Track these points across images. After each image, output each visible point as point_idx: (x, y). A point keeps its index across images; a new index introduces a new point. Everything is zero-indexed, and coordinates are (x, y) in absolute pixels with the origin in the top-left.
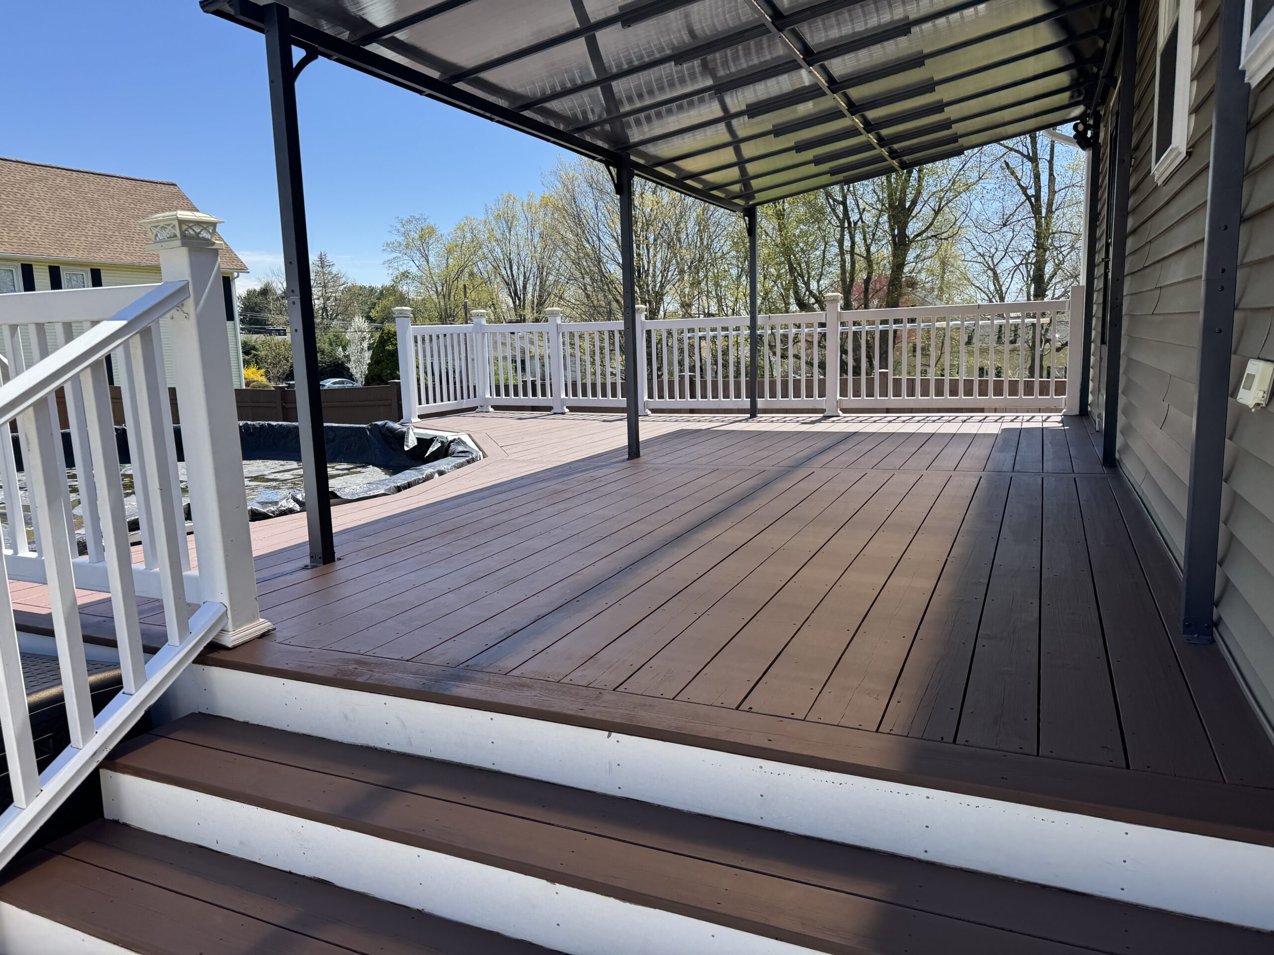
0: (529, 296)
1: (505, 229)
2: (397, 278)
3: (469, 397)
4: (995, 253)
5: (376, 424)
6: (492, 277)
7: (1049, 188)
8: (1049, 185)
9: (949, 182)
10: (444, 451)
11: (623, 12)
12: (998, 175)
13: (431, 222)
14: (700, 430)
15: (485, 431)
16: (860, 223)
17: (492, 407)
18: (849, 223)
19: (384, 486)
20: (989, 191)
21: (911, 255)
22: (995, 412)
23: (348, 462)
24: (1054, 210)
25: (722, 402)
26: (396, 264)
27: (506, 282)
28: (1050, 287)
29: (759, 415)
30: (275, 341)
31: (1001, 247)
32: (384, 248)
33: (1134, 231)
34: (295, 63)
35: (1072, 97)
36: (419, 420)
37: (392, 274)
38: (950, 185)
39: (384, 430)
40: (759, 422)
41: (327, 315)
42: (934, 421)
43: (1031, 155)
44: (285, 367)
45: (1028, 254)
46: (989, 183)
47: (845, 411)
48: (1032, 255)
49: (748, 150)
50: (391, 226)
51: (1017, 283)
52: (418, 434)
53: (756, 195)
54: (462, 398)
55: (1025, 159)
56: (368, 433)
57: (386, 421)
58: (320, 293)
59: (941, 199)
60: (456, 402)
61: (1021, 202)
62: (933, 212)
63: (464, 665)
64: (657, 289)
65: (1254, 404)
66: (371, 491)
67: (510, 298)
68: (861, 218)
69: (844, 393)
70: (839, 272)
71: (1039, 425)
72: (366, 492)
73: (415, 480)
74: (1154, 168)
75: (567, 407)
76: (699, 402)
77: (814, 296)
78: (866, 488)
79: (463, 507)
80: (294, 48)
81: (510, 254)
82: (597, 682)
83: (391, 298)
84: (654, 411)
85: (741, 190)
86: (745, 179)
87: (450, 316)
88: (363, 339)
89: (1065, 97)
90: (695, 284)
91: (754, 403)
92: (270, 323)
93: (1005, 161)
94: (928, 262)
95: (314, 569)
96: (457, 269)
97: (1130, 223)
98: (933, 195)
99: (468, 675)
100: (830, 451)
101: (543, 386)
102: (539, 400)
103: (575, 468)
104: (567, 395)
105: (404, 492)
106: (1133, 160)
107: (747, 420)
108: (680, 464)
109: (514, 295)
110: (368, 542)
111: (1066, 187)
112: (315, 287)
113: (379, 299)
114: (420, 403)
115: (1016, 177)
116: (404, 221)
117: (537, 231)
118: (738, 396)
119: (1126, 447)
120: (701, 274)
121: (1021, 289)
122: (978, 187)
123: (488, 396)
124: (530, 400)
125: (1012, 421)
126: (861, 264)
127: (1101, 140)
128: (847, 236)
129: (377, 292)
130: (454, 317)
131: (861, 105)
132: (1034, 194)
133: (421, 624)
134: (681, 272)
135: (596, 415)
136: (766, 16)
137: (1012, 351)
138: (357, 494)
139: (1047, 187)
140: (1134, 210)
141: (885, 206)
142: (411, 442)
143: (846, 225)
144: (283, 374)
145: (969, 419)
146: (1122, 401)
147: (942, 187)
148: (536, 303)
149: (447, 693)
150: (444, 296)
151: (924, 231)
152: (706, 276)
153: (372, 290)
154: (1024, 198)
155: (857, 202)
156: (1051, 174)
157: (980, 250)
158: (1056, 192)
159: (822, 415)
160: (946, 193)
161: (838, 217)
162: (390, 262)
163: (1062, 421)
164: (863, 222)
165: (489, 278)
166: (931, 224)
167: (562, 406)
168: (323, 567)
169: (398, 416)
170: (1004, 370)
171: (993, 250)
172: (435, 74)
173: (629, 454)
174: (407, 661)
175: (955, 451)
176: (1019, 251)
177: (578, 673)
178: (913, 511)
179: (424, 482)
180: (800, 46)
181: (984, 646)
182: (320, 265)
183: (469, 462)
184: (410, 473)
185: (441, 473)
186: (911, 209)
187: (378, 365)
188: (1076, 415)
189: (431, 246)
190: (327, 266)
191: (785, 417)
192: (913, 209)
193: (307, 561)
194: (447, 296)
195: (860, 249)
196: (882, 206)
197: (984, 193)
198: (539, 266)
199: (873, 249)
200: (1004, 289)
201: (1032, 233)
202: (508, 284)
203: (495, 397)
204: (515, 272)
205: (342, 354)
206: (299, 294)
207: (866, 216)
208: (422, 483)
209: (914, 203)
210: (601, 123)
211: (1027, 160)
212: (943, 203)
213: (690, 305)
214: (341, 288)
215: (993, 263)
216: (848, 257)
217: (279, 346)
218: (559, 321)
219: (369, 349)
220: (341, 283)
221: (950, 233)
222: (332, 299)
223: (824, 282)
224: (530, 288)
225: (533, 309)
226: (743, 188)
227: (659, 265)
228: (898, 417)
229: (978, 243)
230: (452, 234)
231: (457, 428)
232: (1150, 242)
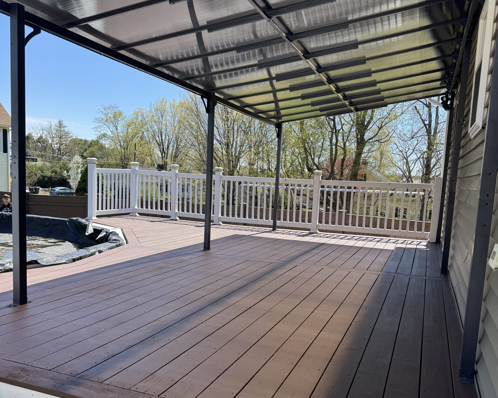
0: (170, 151)
1: (160, 116)
2: (100, 136)
3: (126, 208)
4: (408, 151)
5: (72, 219)
6: (151, 140)
7: (436, 121)
8: (436, 120)
9: (387, 114)
10: (105, 239)
11: (209, 25)
12: (411, 113)
13: (120, 109)
14: (246, 235)
15: (131, 228)
16: (341, 130)
17: (138, 213)
18: (336, 130)
19: (66, 258)
20: (406, 120)
21: (366, 149)
22: (395, 237)
23: (56, 238)
24: (437, 132)
25: (259, 221)
26: (100, 129)
27: (158, 143)
28: (433, 171)
29: (277, 229)
30: (30, 165)
31: (411, 148)
32: (94, 120)
33: (462, 157)
34: (26, 35)
35: (441, 84)
36: (97, 218)
37: (97, 134)
38: (387, 115)
39: (76, 223)
40: (277, 233)
41: (60, 153)
42: (363, 240)
43: (428, 104)
44: (34, 179)
45: (424, 153)
46: (406, 116)
47: (320, 231)
48: (426, 154)
49: (280, 95)
50: (99, 109)
51: (417, 167)
52: (94, 226)
53: (282, 117)
54: (122, 208)
55: (424, 106)
56: (68, 223)
57: (78, 218)
58: (58, 141)
59: (382, 122)
60: (118, 209)
61: (421, 127)
62: (378, 128)
63: (80, 375)
64: (237, 154)
65: (494, 268)
66: (58, 261)
67: (160, 152)
68: (342, 128)
69: (320, 222)
70: (329, 154)
71: (415, 247)
72: (55, 261)
73: (84, 255)
74: (470, 130)
75: (178, 217)
76: (247, 220)
77: (316, 165)
78: (321, 277)
79: (107, 274)
80: (26, 26)
81: (161, 129)
82: (150, 390)
83: (96, 147)
84: (224, 222)
85: (275, 114)
86: (277, 109)
87: (127, 159)
88: (79, 167)
89: (438, 84)
90: (257, 154)
91: (275, 223)
92: (29, 154)
93: (415, 106)
94: (374, 153)
95: (15, 307)
96: (132, 134)
97: (461, 153)
98: (378, 120)
99: (80, 381)
100: (308, 254)
101: (166, 203)
102: (164, 212)
103: (174, 254)
104: (178, 211)
105: (77, 262)
106: (464, 122)
107: (270, 232)
108: (230, 255)
109: (163, 152)
110: (48, 292)
111: (444, 122)
112: (55, 137)
113: (89, 147)
114: (98, 209)
115: (420, 114)
116: (106, 108)
117: (177, 119)
118: (267, 218)
119: (452, 264)
120: (260, 149)
121: (419, 171)
122: (401, 118)
123: (136, 207)
124: (159, 212)
125: (402, 243)
126: (340, 151)
127: (454, 106)
128: (334, 137)
129: (88, 143)
130: (129, 159)
131: (334, 79)
132: (428, 123)
133: (63, 347)
134: (250, 147)
135: (193, 223)
136: (283, 33)
137: (413, 201)
138: (50, 262)
139: (435, 121)
140: (463, 147)
141: (355, 123)
142: (90, 231)
143: (334, 131)
144: (33, 183)
145: (381, 240)
146: (452, 242)
147: (384, 116)
148: (173, 156)
149: (66, 392)
150: (124, 148)
151: (373, 138)
152: (262, 150)
153: (86, 141)
154: (423, 125)
155: (341, 119)
156: (437, 115)
157: (400, 148)
158: (439, 124)
159: (309, 232)
160: (385, 119)
161: (330, 127)
162: (96, 127)
163: (426, 246)
164: (343, 130)
165: (149, 141)
166: (377, 134)
167: (176, 216)
168: (20, 306)
169: (85, 215)
170: (408, 210)
171: (407, 149)
172: (108, 45)
173: (204, 248)
174: (50, 370)
175: (370, 258)
176: (420, 151)
177: (142, 384)
178: (341, 292)
179: (89, 256)
180: (302, 49)
181: (359, 378)
182: (59, 126)
183: (117, 246)
184: (82, 251)
185: (100, 252)
186: (367, 126)
187: (84, 183)
188: (434, 242)
189: (119, 122)
190: (63, 127)
191: (290, 231)
192: (369, 126)
193: (11, 302)
194: (126, 148)
195: (341, 144)
196: (353, 123)
197: (403, 121)
198: (176, 137)
199: (347, 144)
200: (411, 169)
201: (426, 142)
202: (159, 145)
203: (140, 208)
204: (163, 139)
205: (66, 174)
206: (18, 158)
207: (345, 127)
208: (88, 257)
209: (369, 123)
210: (200, 76)
211: (426, 106)
212: (383, 124)
213: (253, 165)
214: (69, 139)
215: (407, 155)
216: (334, 147)
217: (32, 168)
218: (177, 172)
219: (81, 173)
220: (69, 137)
221: (386, 139)
222: (64, 145)
223: (322, 159)
224: (171, 148)
225: (172, 159)
226: (276, 114)
227: (238, 142)
228: (346, 236)
229: (400, 145)
230: (131, 116)
231: (116, 224)
232: (468, 165)
